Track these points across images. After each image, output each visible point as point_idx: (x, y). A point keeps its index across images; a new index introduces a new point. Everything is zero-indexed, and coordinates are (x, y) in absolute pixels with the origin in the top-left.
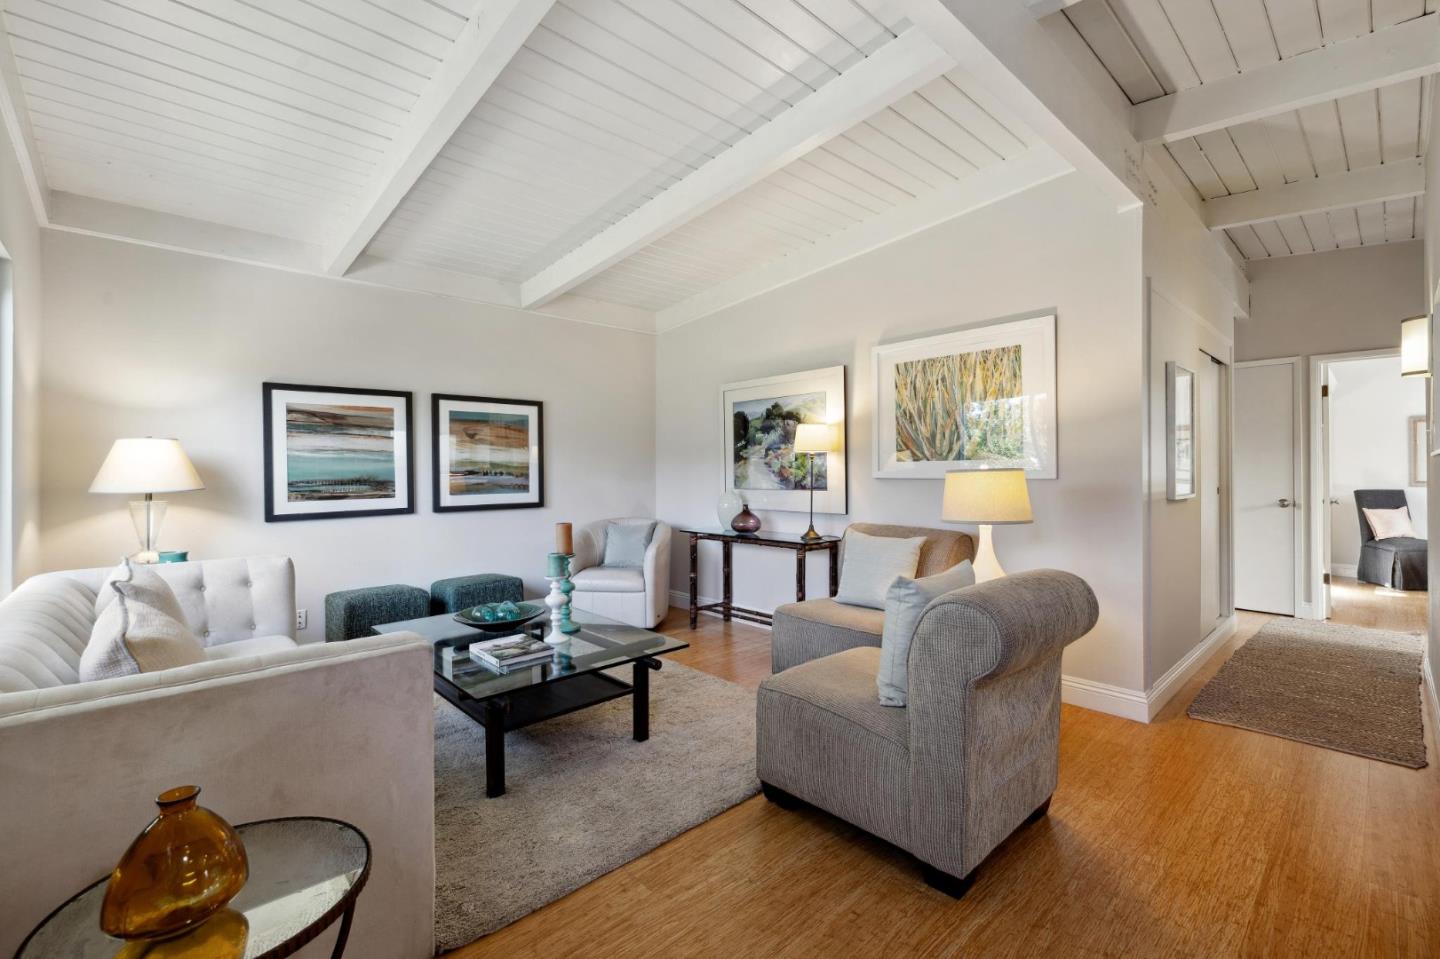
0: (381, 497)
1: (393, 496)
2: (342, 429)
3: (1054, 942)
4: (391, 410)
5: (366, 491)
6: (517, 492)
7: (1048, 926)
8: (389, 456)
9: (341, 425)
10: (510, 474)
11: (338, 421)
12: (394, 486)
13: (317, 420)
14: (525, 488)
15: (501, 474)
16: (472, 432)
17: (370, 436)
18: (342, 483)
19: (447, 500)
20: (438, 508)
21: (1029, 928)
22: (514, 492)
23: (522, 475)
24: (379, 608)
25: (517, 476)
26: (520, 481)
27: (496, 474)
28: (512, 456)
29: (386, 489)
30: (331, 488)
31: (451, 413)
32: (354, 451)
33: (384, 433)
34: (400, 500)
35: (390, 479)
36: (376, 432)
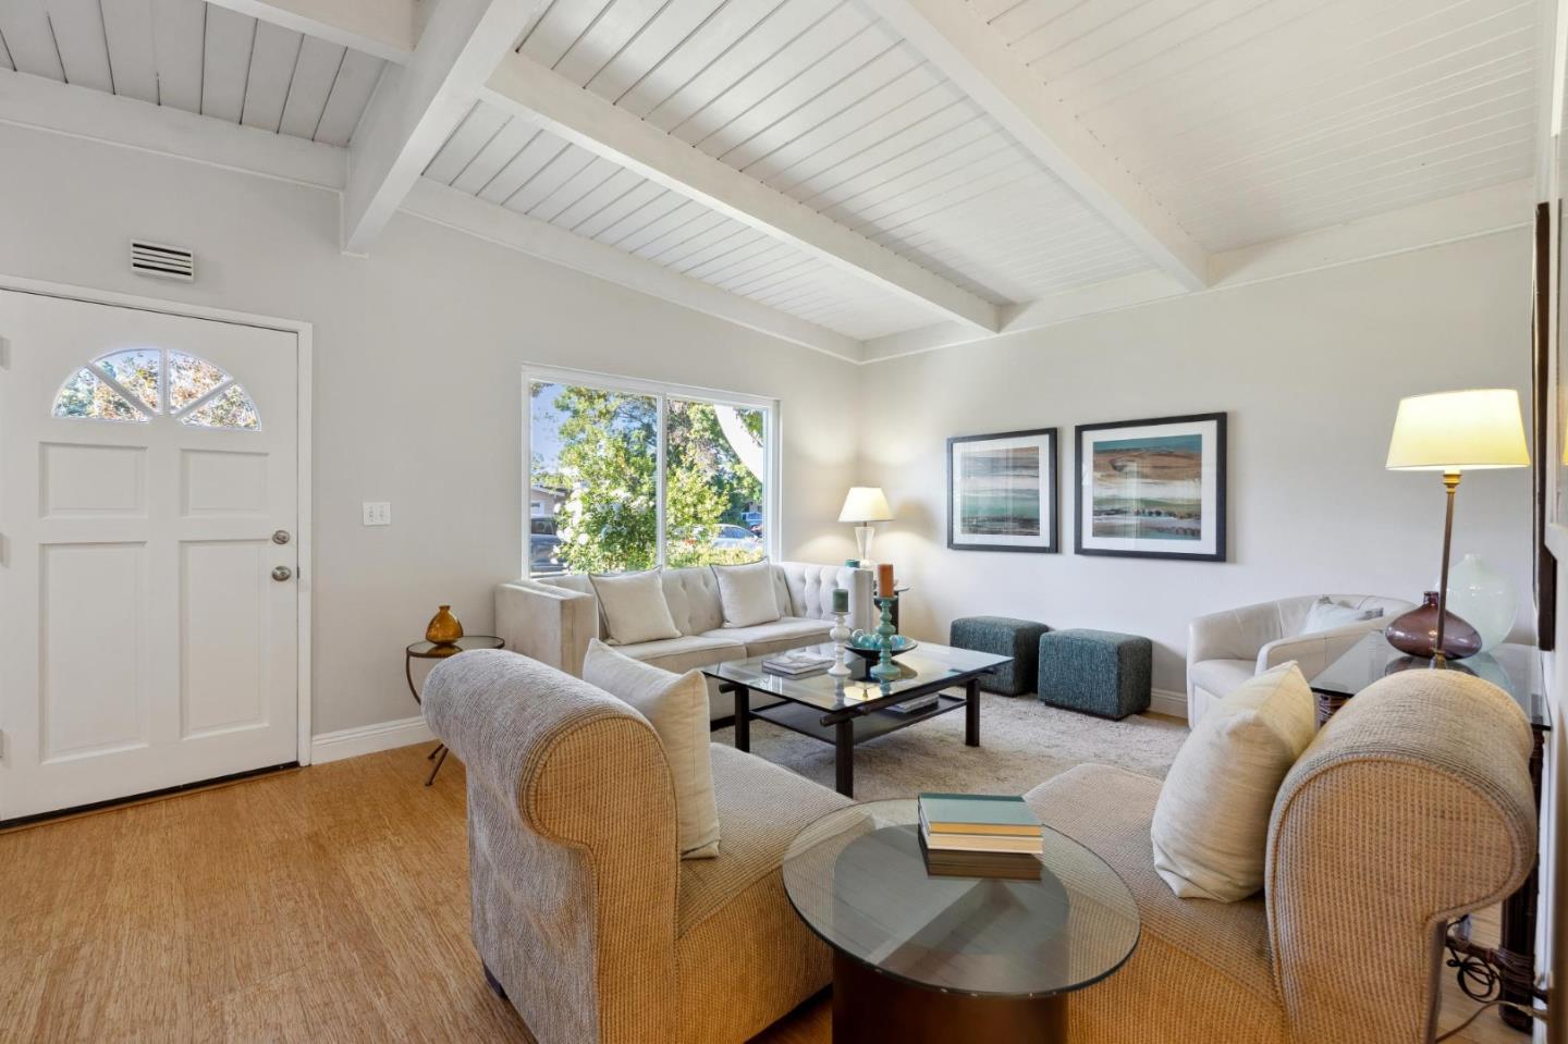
0: (1026, 534)
1: (1038, 534)
3: (385, 1034)
4: (1037, 449)
5: (1015, 528)
6: (1181, 538)
7: (406, 1039)
8: (1036, 494)
9: (995, 467)
10: (1171, 514)
12: (1038, 524)
14: (1195, 534)
15: (1159, 514)
16: (1119, 464)
17: (1018, 476)
18: (997, 520)
19: (1090, 542)
20: (1079, 550)
21: (415, 1022)
22: (1177, 538)
23: (1190, 516)
25: (1182, 518)
26: (1186, 524)
27: (1151, 514)
28: (1178, 491)
29: (1032, 527)
30: (990, 524)
31: (1096, 444)
33: (1031, 472)
34: (1043, 539)
35: (1035, 517)
36: (1024, 472)
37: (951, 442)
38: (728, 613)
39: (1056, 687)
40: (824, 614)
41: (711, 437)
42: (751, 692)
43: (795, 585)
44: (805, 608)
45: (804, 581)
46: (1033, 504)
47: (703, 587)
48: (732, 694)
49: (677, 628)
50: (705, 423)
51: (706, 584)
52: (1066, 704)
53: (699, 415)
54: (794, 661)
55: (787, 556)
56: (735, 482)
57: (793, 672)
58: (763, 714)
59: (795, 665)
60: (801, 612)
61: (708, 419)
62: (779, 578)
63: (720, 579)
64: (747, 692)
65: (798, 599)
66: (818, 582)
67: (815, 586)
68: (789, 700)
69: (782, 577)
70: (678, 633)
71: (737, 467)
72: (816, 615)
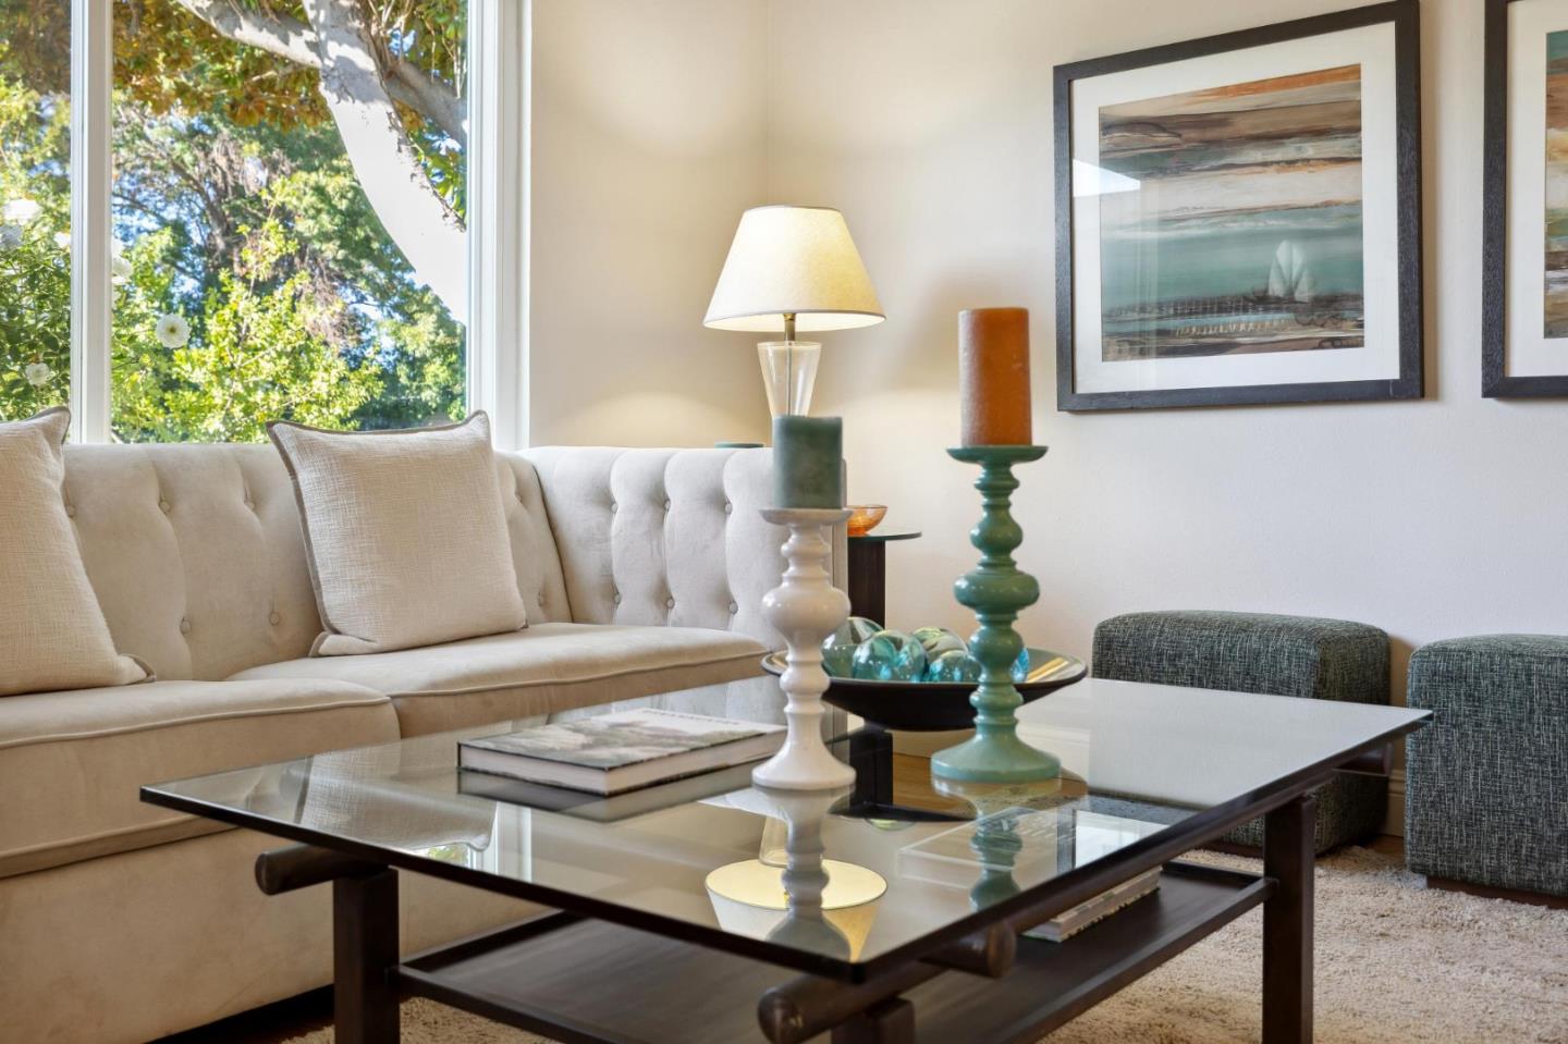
0: (1323, 344)
1: (1357, 343)
2: (1221, 155)
4: (1355, 71)
5: (1282, 328)
8: (1349, 220)
9: (1218, 142)
11: (1211, 134)
12: (1360, 310)
13: (1163, 138)
17: (1291, 163)
18: (1221, 306)
19: (1534, 356)
20: (1500, 385)
24: (1172, 660)
29: (1337, 319)
30: (1194, 323)
31: (1553, 40)
32: (1252, 212)
33: (1337, 147)
34: (1379, 357)
35: (1347, 288)
36: (1310, 149)
37: (1065, 76)
38: (335, 599)
39: (1471, 820)
40: (679, 608)
41: (341, 254)
42: (406, 878)
43: (575, 516)
44: (612, 593)
45: (606, 501)
46: (1342, 246)
47: (247, 511)
48: (322, 895)
49: (120, 650)
50: (324, 218)
51: (256, 499)
52: (1509, 876)
53: (310, 199)
54: (601, 739)
55: (551, 422)
56: (403, 371)
57: (599, 783)
58: (454, 977)
59: (605, 754)
60: (597, 606)
61: (334, 210)
62: (522, 495)
63: (306, 477)
64: (392, 883)
65: (587, 565)
66: (658, 500)
67: (647, 516)
68: (574, 909)
69: (533, 491)
70: (126, 665)
71: (406, 332)
72: (652, 611)
